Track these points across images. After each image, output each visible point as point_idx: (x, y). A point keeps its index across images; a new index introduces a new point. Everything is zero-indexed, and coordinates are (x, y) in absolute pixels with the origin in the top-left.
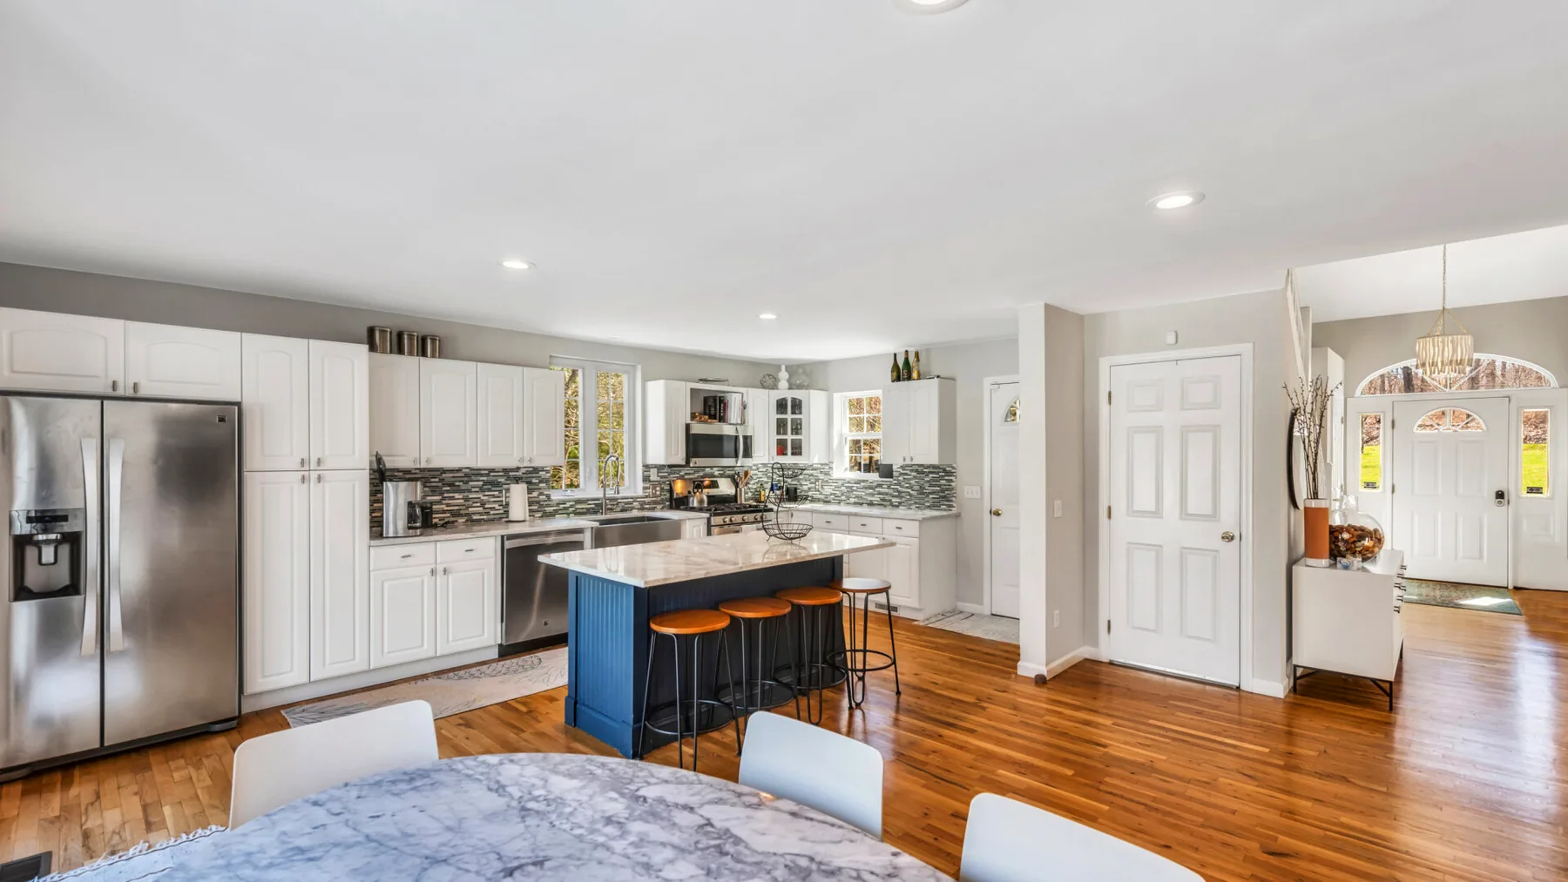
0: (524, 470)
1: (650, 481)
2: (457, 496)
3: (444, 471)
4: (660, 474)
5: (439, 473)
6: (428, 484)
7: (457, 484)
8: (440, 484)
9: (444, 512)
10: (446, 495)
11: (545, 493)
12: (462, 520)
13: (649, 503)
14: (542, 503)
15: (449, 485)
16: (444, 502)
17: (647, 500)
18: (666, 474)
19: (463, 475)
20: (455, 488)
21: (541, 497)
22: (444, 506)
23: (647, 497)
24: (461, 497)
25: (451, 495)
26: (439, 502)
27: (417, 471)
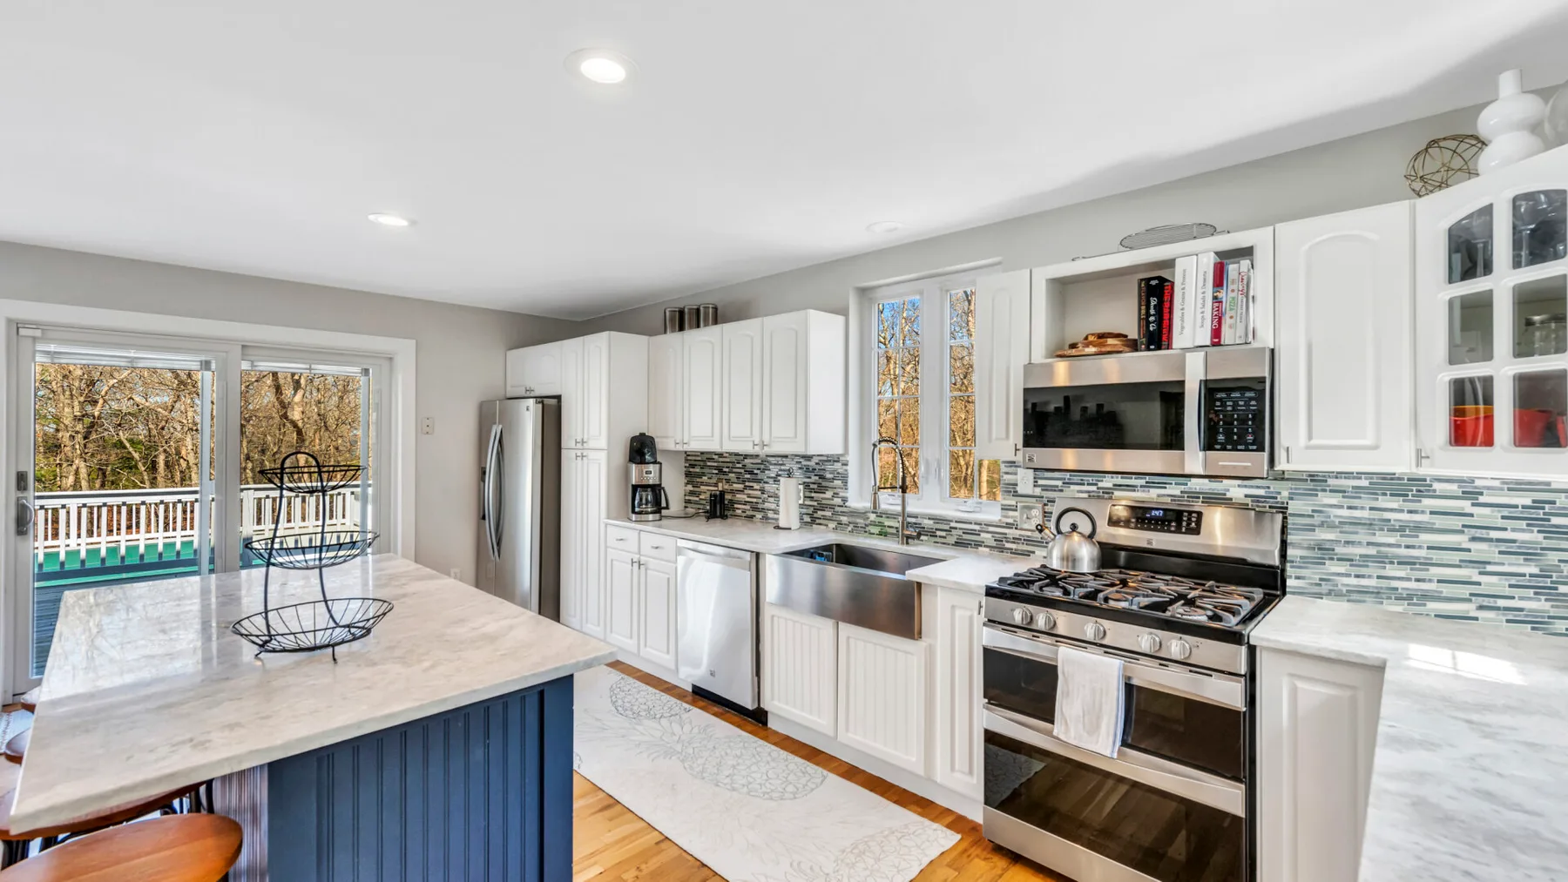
0: (816, 460)
1: (1016, 494)
2: (756, 486)
3: (746, 456)
4: (1041, 482)
5: (742, 458)
6: (735, 470)
7: (756, 471)
8: (742, 471)
9: (746, 503)
10: (747, 484)
11: (841, 494)
12: (759, 516)
13: (1016, 540)
14: (837, 509)
15: (751, 473)
16: (746, 492)
17: (1011, 533)
18: (1059, 483)
19: (760, 461)
20: (754, 477)
21: (835, 499)
22: (745, 496)
23: (1009, 526)
24: (758, 487)
25: (751, 484)
26: (741, 491)
27: (727, 455)
